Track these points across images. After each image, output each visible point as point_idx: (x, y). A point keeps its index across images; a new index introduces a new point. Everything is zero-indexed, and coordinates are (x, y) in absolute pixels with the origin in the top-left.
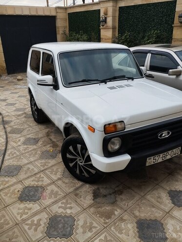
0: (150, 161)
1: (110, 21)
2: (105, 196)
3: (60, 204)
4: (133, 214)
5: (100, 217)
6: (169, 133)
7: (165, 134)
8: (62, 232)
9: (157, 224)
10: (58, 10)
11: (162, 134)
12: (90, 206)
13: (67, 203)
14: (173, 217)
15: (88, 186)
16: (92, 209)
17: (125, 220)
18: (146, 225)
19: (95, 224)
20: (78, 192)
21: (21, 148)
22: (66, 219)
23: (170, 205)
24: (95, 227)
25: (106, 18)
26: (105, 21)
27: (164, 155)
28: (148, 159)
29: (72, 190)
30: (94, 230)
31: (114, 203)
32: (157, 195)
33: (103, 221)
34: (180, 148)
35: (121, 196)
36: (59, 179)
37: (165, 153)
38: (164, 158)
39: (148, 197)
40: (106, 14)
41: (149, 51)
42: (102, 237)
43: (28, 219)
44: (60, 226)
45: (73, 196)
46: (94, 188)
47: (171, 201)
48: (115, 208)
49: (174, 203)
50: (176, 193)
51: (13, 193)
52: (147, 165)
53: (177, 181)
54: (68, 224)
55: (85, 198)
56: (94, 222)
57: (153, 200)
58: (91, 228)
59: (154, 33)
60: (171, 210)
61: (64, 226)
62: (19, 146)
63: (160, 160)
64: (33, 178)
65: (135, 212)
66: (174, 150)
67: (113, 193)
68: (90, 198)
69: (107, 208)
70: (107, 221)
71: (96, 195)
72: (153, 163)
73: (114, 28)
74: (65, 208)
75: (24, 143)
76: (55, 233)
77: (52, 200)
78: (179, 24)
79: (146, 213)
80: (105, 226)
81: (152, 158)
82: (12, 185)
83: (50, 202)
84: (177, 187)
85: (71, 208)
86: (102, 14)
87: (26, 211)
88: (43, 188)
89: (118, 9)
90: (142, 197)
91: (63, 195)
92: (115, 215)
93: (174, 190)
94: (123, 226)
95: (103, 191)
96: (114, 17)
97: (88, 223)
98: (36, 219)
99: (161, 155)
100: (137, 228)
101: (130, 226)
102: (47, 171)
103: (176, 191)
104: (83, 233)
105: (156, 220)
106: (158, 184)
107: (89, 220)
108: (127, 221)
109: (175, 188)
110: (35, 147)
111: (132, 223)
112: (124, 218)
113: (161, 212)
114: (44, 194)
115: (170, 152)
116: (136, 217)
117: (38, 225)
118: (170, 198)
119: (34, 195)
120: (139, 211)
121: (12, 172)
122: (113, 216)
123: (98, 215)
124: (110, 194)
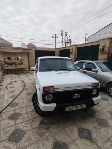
0: (68, 109)
1: (74, 52)
2: (45, 124)
3: (23, 124)
4: (55, 137)
5: (37, 135)
6: (78, 96)
7: (76, 96)
8: (15, 139)
9: (65, 146)
10: (56, 49)
11: (75, 96)
12: (36, 128)
13: (27, 124)
14: (76, 144)
15: (40, 117)
16: (36, 130)
17: (49, 140)
18: (58, 146)
19: (33, 139)
20: (34, 119)
21: (23, 96)
22: (21, 132)
23: (76, 136)
24: (32, 140)
25: (72, 51)
26: (72, 52)
27: (76, 107)
28: (66, 107)
29: (32, 118)
30: (31, 141)
31: (48, 129)
32: (72, 129)
33: (38, 138)
34: (86, 104)
35: (53, 126)
36: (30, 112)
37: (77, 106)
38: (76, 108)
39: (67, 129)
40: (72, 50)
41: (85, 62)
42: (32, 147)
43: (5, 128)
44: (17, 135)
45: (31, 121)
46: (42, 119)
47: (78, 134)
48: (47, 131)
49: (79, 135)
50: (82, 130)
51: (8, 115)
52: (66, 111)
53: (86, 123)
54: (20, 135)
55: (36, 123)
56: (33, 137)
57: (68, 131)
58: (30, 140)
59: (91, 56)
60: (76, 139)
61: (18, 136)
62: (24, 95)
63: (74, 109)
64: (20, 109)
65: (56, 136)
66: (82, 105)
67: (50, 123)
68: (38, 124)
69: (43, 131)
70: (40, 138)
71: (41, 123)
72: (69, 110)
73: (75, 55)
74: (24, 126)
75: (26, 94)
76: (12, 139)
77: (21, 121)
78: (101, 53)
79: (62, 138)
80: (37, 140)
81: (69, 107)
82: (10, 111)
83: (20, 122)
84: (84, 127)
85: (27, 127)
86: (71, 50)
87: (8, 124)
88: (21, 115)
89: (77, 48)
90: (64, 128)
91: (27, 119)
92: (45, 135)
93: (82, 127)
94: (46, 143)
95: (46, 121)
96: (75, 51)
97: (30, 137)
98: (9, 129)
99: (74, 107)
100: (53, 146)
101: (50, 144)
102: (27, 107)
103: (83, 128)
104: (25, 142)
105: (65, 143)
106: (74, 123)
107: (31, 135)
108: (49, 141)
109: (83, 127)
110: (29, 96)
111: (52, 142)
112: (49, 138)
113: (70, 140)
114: (20, 117)
115: (79, 106)
116: (55, 139)
117: (8, 132)
118: (78, 132)
119: (15, 117)
120: (59, 136)
121: (14, 105)
122: (44, 136)
123: (37, 134)
124: (48, 124)
